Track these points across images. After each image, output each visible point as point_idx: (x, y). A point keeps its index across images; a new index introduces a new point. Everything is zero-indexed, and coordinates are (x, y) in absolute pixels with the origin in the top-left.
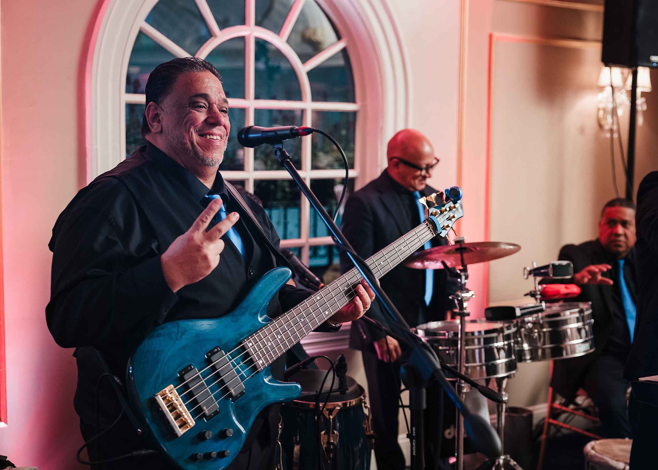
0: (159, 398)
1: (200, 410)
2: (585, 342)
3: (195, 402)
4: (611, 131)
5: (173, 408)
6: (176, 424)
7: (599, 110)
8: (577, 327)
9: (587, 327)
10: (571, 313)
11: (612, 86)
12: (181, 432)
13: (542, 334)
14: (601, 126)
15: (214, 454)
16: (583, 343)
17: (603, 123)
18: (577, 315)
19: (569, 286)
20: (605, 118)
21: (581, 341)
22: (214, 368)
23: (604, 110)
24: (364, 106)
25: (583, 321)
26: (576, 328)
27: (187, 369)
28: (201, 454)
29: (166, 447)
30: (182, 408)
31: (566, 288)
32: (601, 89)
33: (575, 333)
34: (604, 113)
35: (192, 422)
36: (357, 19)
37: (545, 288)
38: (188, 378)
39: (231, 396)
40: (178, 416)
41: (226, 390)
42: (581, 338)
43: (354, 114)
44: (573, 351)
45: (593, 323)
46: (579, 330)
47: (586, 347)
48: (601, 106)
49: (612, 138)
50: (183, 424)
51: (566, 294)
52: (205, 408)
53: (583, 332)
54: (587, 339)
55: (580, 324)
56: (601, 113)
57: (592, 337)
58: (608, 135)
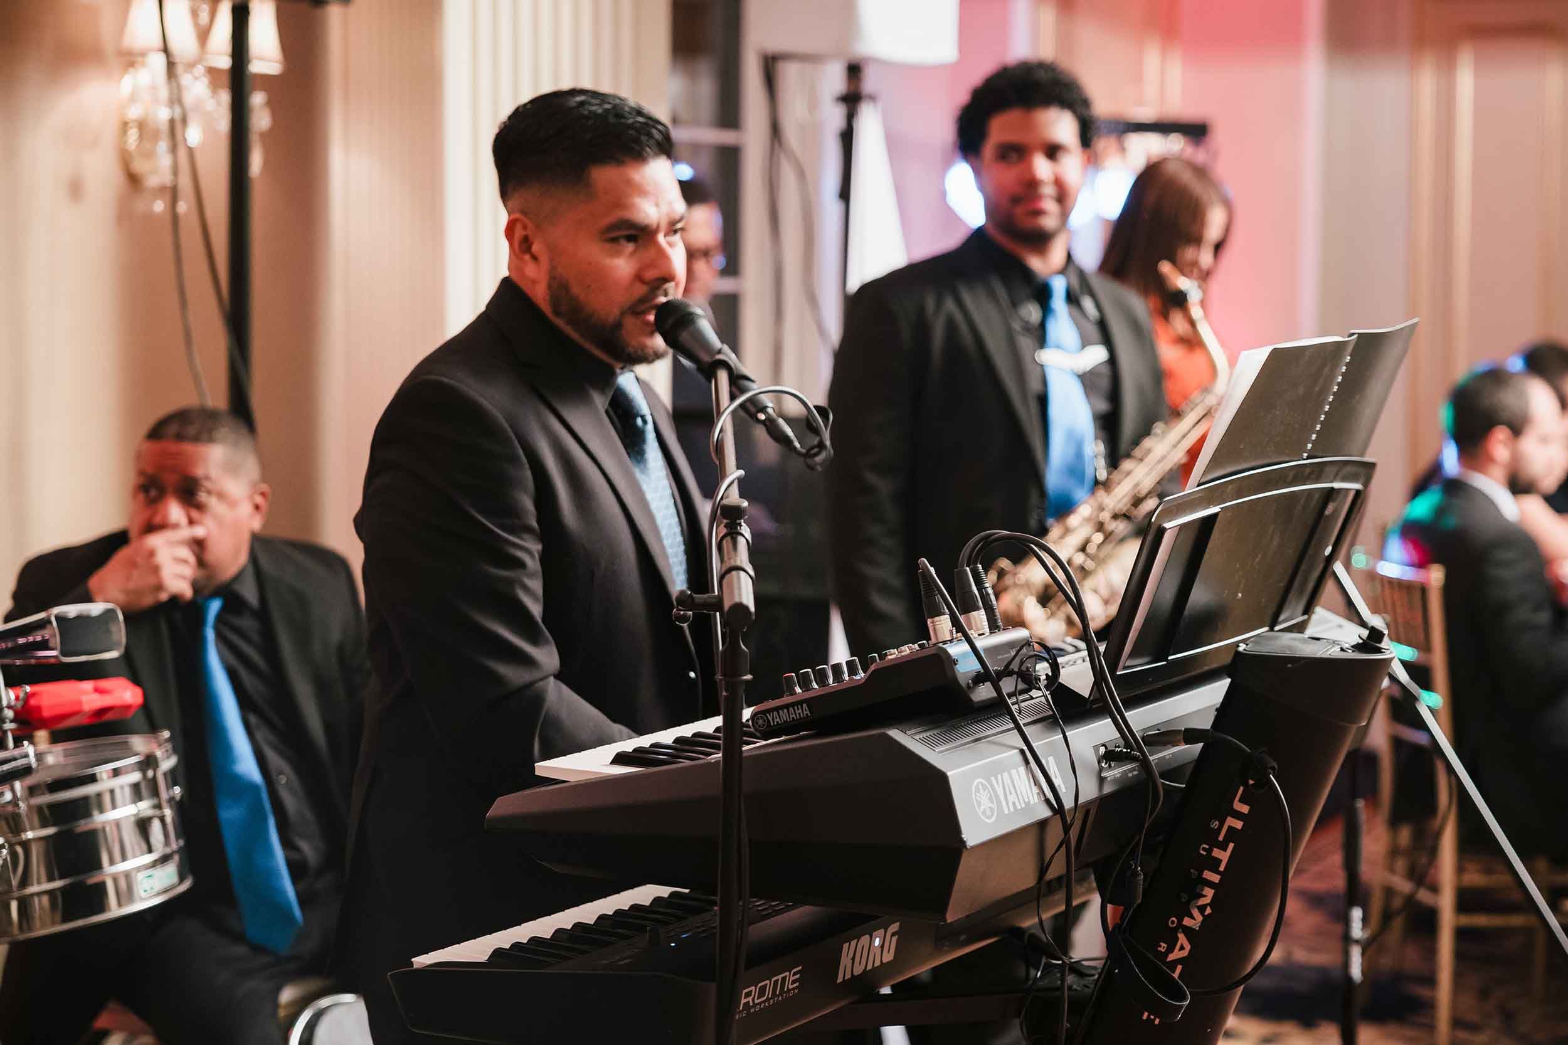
2: (164, 859)
4: (173, 194)
7: (125, 126)
8: (135, 815)
9: (168, 813)
10: (116, 773)
11: (166, 50)
13: (19, 849)
14: (133, 180)
16: (154, 864)
17: (139, 166)
18: (136, 777)
19: (104, 684)
20: (150, 155)
21: (149, 858)
23: (142, 125)
25: (155, 792)
26: (133, 819)
31: (97, 690)
32: (130, 60)
33: (130, 836)
34: (141, 137)
37: (28, 696)
42: (150, 851)
44: (127, 894)
45: (178, 798)
46: (143, 825)
47: (168, 875)
48: (134, 113)
49: (175, 218)
51: (102, 711)
53: (156, 827)
54: (168, 851)
55: (145, 807)
56: (133, 135)
57: (181, 843)
58: (159, 206)
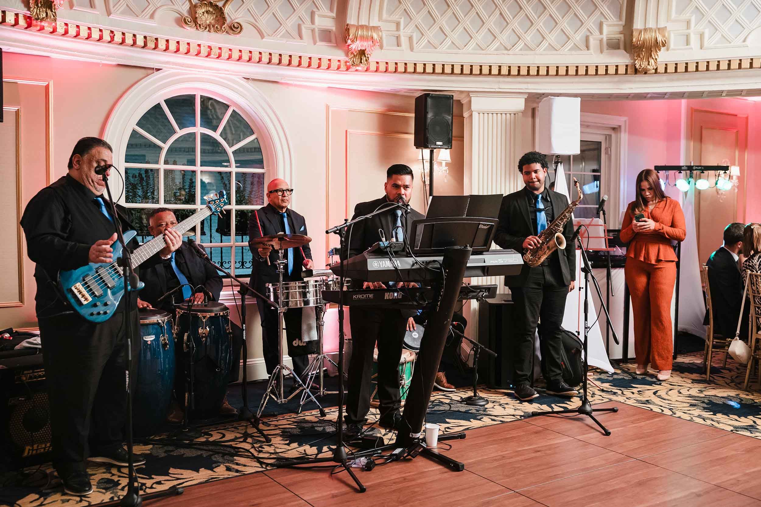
0: (73, 288)
1: (93, 293)
3: (91, 290)
5: (80, 292)
6: (82, 300)
12: (85, 303)
15: (102, 312)
22: (99, 275)
24: (269, 170)
27: (87, 275)
28: (95, 313)
29: (77, 308)
30: (85, 292)
35: (90, 299)
36: (261, 123)
38: (87, 279)
39: (108, 287)
40: (83, 296)
41: (106, 284)
43: (263, 174)
50: (86, 299)
52: (96, 292)
